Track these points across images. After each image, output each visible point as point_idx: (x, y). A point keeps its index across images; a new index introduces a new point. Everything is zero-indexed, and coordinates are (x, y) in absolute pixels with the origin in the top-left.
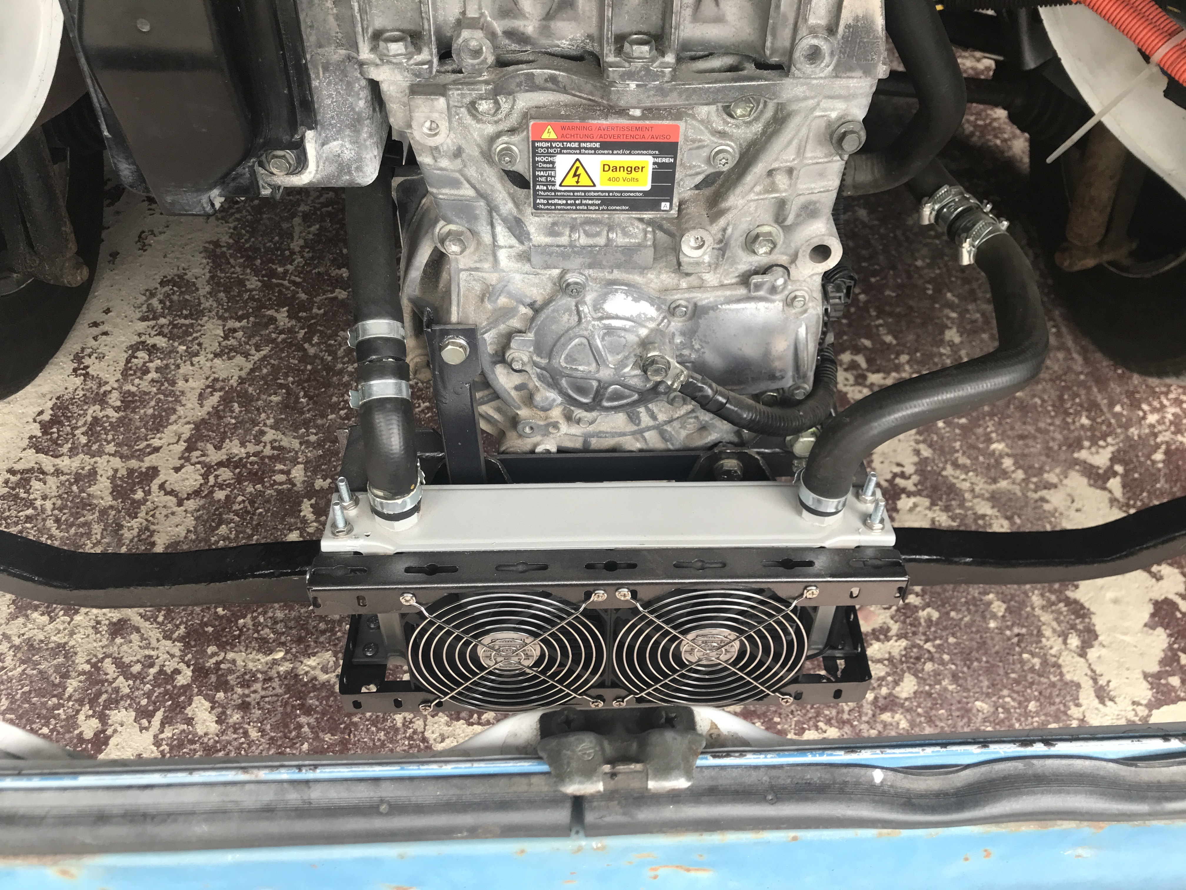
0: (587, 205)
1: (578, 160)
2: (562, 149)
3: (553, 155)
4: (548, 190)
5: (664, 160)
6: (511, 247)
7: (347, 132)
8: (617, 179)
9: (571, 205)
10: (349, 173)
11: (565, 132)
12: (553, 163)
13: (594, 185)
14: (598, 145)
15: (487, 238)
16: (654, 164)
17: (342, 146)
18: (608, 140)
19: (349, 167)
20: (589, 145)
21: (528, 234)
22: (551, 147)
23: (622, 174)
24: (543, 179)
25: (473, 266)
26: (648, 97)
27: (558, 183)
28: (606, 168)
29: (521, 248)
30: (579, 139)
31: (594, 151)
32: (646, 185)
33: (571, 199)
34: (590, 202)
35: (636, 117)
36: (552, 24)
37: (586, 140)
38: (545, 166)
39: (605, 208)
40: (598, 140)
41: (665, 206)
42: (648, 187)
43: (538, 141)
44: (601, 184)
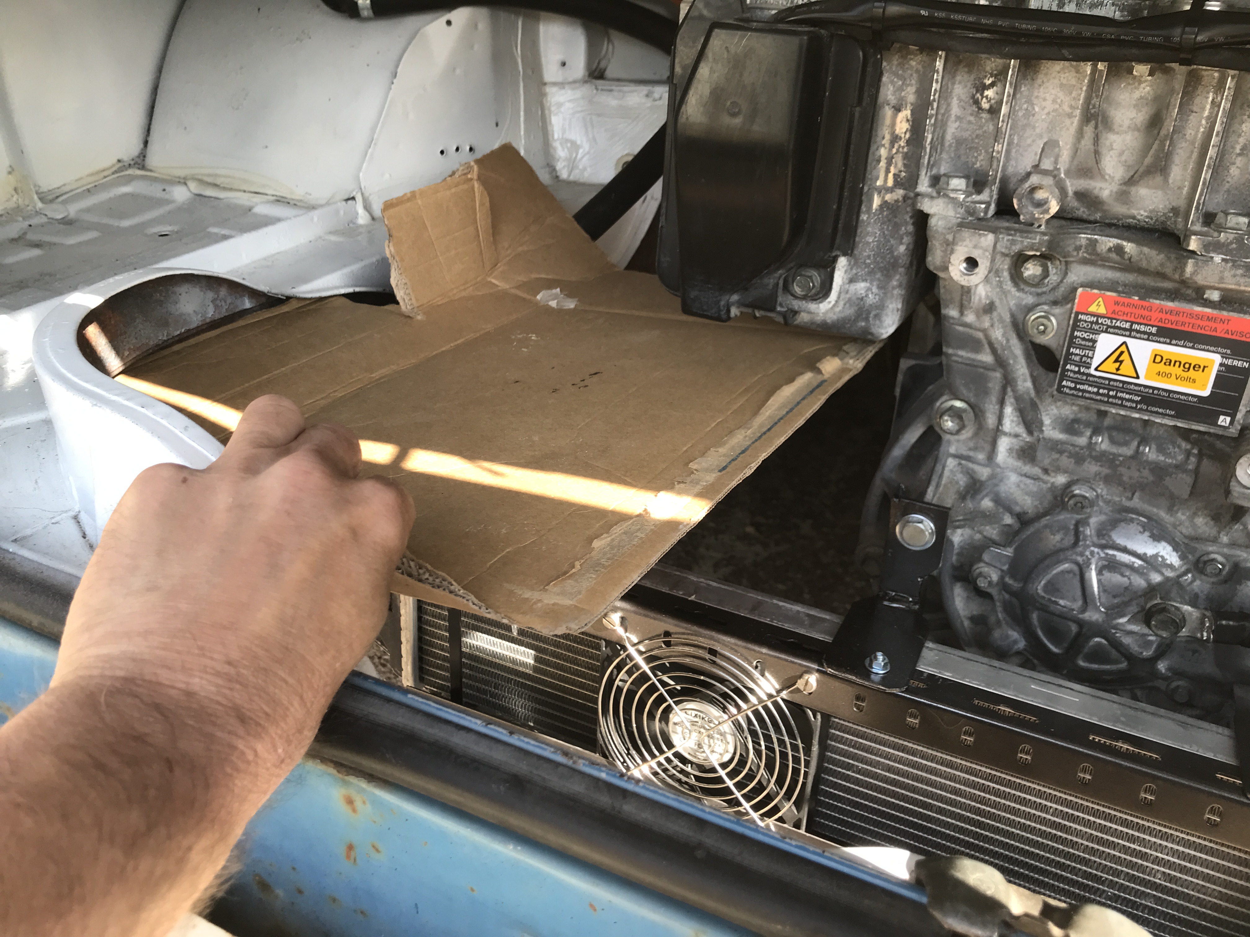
0: (1122, 399)
1: (1124, 343)
2: (1108, 327)
3: (1098, 332)
4: (1079, 372)
5: (1235, 363)
6: (1016, 436)
7: (878, 275)
8: (1168, 375)
9: (1102, 395)
10: (867, 319)
11: (1117, 308)
12: (1095, 342)
13: (1138, 377)
14: (1154, 330)
15: (991, 420)
16: (1221, 365)
17: (869, 289)
18: (1169, 326)
19: (869, 313)
20: (1142, 328)
21: (1041, 423)
22: (1097, 323)
23: (1177, 370)
24: (1077, 358)
25: (965, 453)
26: (1234, 276)
27: (1094, 365)
28: (1157, 358)
29: (1028, 439)
30: (1133, 319)
31: (1149, 336)
32: (1204, 389)
33: (1104, 388)
34: (1127, 396)
35: (1208, 303)
36: (1133, 190)
37: (1142, 321)
38: (1083, 343)
39: (1145, 407)
40: (1156, 323)
41: (1224, 420)
42: (1206, 393)
43: (1082, 314)
44: (1147, 377)
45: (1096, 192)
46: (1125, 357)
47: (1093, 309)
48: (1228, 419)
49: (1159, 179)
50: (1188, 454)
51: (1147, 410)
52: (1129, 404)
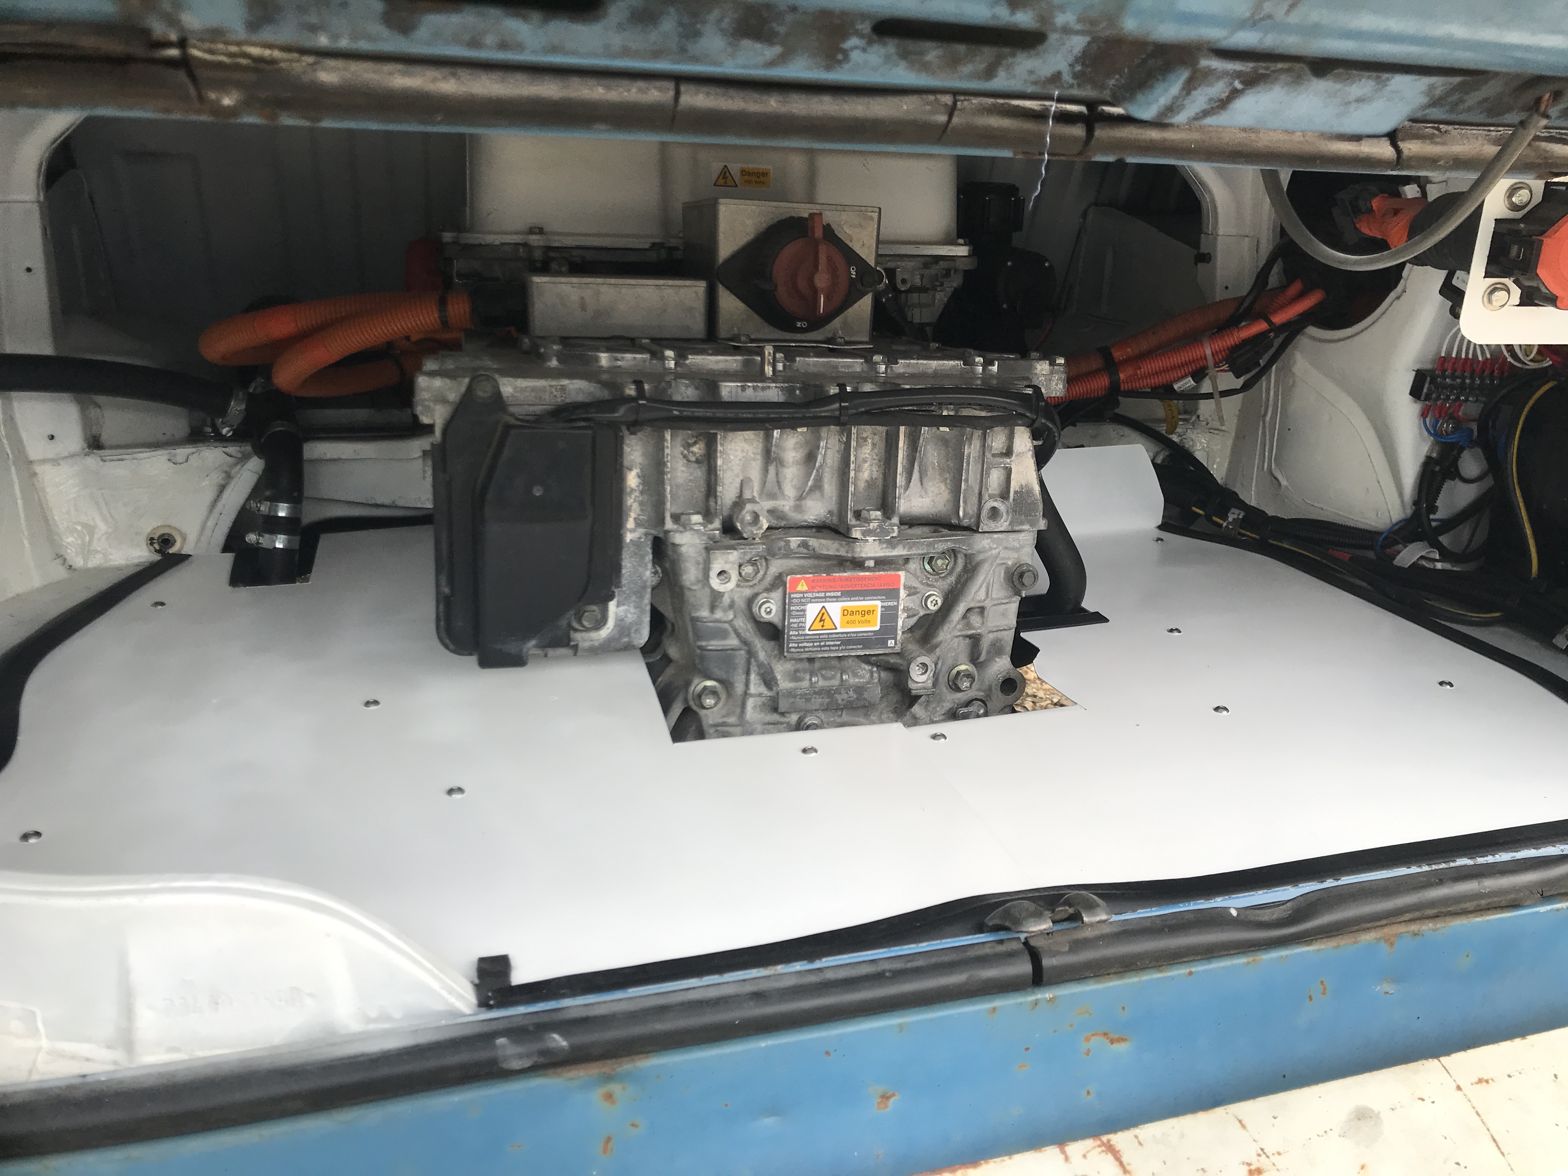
0: (829, 646)
1: (823, 607)
2: (812, 598)
3: (804, 604)
4: (798, 635)
5: (890, 604)
6: (760, 695)
7: (634, 598)
8: (853, 622)
9: (817, 646)
10: (629, 635)
11: (814, 584)
12: (804, 611)
13: (836, 628)
14: (839, 594)
15: (739, 688)
16: (882, 607)
17: (627, 611)
18: (848, 589)
19: (629, 629)
20: (832, 594)
21: (776, 679)
22: (804, 597)
23: (858, 617)
24: (796, 625)
25: (721, 720)
26: (882, 549)
27: (807, 628)
28: (845, 612)
29: (769, 694)
30: (825, 590)
31: (837, 599)
32: (875, 625)
33: (817, 642)
34: (832, 643)
35: (869, 569)
36: (803, 502)
37: (830, 589)
38: (798, 613)
39: (844, 648)
40: (840, 589)
41: (891, 643)
42: (877, 628)
43: (793, 593)
44: (842, 627)
45: (780, 508)
46: (826, 616)
47: (799, 588)
48: (893, 641)
49: (818, 493)
50: (872, 672)
51: (846, 649)
52: (834, 648)
